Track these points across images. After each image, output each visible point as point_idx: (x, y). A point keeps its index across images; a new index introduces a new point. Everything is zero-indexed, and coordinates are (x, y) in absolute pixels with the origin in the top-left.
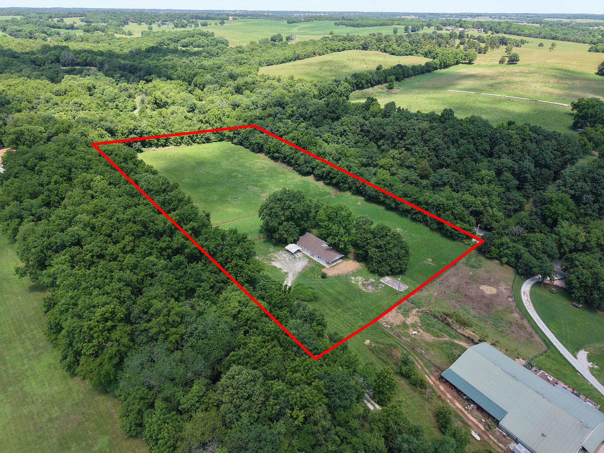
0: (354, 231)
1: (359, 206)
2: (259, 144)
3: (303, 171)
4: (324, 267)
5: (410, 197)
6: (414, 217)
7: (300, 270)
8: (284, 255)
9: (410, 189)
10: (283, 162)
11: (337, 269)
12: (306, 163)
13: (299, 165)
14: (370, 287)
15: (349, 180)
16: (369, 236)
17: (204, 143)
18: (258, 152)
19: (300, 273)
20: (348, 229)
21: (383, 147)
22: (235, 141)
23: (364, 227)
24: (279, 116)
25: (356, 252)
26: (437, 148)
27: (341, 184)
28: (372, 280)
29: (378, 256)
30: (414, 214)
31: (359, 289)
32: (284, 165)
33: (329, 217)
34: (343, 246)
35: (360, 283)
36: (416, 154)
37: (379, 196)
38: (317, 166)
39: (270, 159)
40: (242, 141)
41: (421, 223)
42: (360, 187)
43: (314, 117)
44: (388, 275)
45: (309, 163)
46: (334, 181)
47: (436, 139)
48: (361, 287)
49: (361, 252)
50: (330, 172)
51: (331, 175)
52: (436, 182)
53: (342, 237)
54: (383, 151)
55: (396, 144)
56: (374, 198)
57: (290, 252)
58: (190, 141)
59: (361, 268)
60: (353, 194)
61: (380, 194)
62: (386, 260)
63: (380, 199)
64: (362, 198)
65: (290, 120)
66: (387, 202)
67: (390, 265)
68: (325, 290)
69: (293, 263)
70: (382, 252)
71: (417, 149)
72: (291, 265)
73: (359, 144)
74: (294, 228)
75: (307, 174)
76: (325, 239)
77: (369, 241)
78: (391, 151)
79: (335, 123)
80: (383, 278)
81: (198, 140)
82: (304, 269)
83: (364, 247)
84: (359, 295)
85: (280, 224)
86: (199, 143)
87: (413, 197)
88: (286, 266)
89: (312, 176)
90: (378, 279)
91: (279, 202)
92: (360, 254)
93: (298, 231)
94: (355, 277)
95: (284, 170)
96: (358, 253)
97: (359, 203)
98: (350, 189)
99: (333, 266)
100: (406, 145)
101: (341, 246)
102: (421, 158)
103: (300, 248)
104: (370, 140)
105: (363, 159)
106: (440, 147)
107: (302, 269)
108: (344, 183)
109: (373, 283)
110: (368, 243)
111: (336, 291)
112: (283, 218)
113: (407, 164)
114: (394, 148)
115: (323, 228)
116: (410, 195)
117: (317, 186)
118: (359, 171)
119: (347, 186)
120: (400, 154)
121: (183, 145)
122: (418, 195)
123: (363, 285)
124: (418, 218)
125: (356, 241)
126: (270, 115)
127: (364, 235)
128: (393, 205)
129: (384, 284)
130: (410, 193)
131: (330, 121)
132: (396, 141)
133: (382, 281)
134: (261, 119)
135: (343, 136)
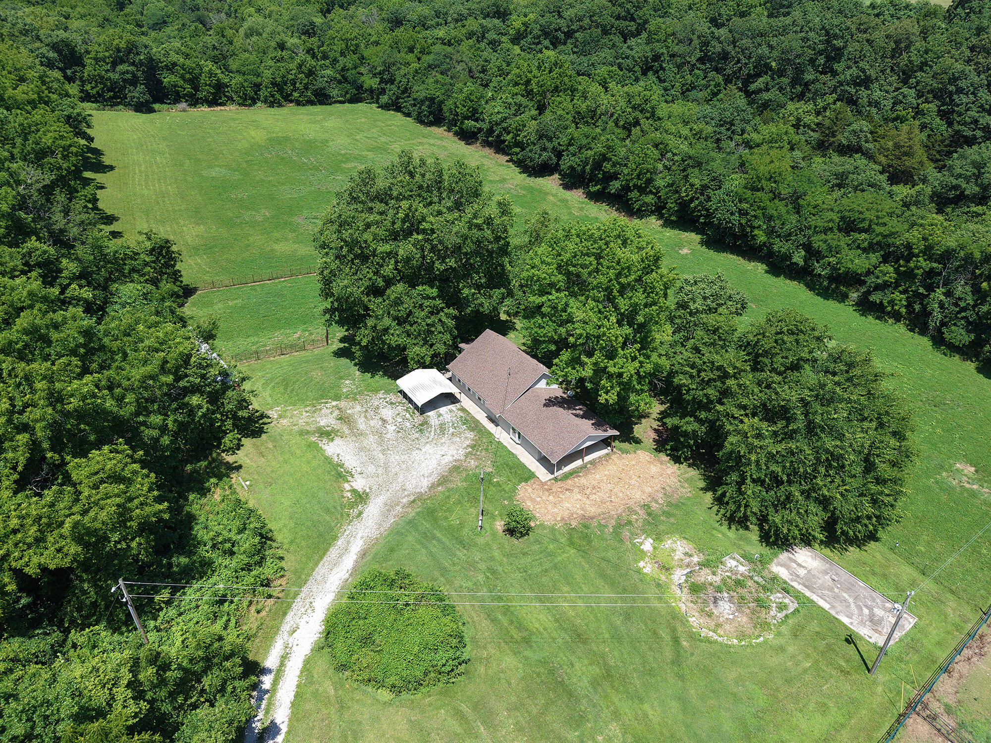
0: (663, 334)
1: (684, 257)
2: (432, 100)
3: (532, 160)
4: (529, 476)
5: (865, 231)
6: (875, 297)
7: (425, 484)
8: (387, 413)
9: (866, 205)
10: (487, 144)
11: (582, 489)
12: (541, 137)
13: (521, 146)
14: (725, 608)
15: (660, 182)
16: (731, 358)
17: (312, 103)
18: (431, 124)
19: (419, 498)
20: (642, 326)
21: (766, 96)
22: (384, 99)
23: (711, 319)
24: (492, 35)
25: (670, 422)
26: (952, 88)
27: (634, 194)
28: (735, 565)
29: (771, 457)
30: (877, 288)
31: (675, 616)
32: (488, 151)
33: (568, 274)
34: (612, 397)
35: (679, 576)
36: (874, 110)
37: (753, 228)
38: (570, 144)
39: (456, 139)
40: (398, 98)
41: (898, 320)
42: (692, 200)
43: (577, 35)
44: (807, 541)
45: (550, 140)
46: (615, 186)
47: (947, 61)
48: (682, 601)
49: (689, 425)
50: (604, 158)
51: (607, 166)
52: (956, 187)
53: (611, 355)
54: (765, 105)
55: (807, 85)
56: (734, 235)
57: (411, 401)
58: (278, 96)
59: (686, 491)
60: (668, 223)
61: (756, 223)
62: (809, 477)
63: (754, 237)
64: (695, 237)
65: (516, 47)
66: (780, 246)
67: (824, 502)
68: (507, 611)
69: (409, 450)
70: (790, 436)
71: (877, 94)
72: (394, 458)
73: (693, 94)
74: (434, 312)
75: (542, 170)
76: (547, 360)
77: (731, 382)
78: (791, 106)
79: (632, 42)
80: (784, 556)
81: (296, 94)
82: (443, 480)
83: (707, 406)
84: (669, 654)
85: (376, 291)
86: (298, 103)
87: (879, 229)
88: (372, 460)
89: (557, 176)
90: (763, 562)
91: (379, 206)
92: (685, 434)
93: (451, 323)
94: (658, 538)
95: (486, 162)
96: (676, 428)
97: (685, 251)
98: (658, 210)
99: (566, 476)
100: (841, 84)
101: (609, 397)
102: (886, 120)
103: (452, 389)
104: (728, 81)
105: (702, 126)
106: (962, 84)
107: (434, 478)
108: (642, 190)
109: (739, 583)
110: (725, 393)
111: (560, 620)
112: (388, 270)
113: (842, 138)
114: (801, 97)
115: (543, 316)
116: (865, 225)
117: (564, 201)
118: (692, 152)
119: (649, 199)
120: (818, 113)
121: (259, 104)
122: (894, 225)
123: (695, 589)
124: (892, 302)
125: (671, 374)
126: (470, 35)
127: (708, 354)
128: (798, 258)
129: (798, 596)
130: (867, 215)
131: (618, 39)
132: (809, 76)
133: (783, 573)
134: (449, 44)
135: (650, 73)
